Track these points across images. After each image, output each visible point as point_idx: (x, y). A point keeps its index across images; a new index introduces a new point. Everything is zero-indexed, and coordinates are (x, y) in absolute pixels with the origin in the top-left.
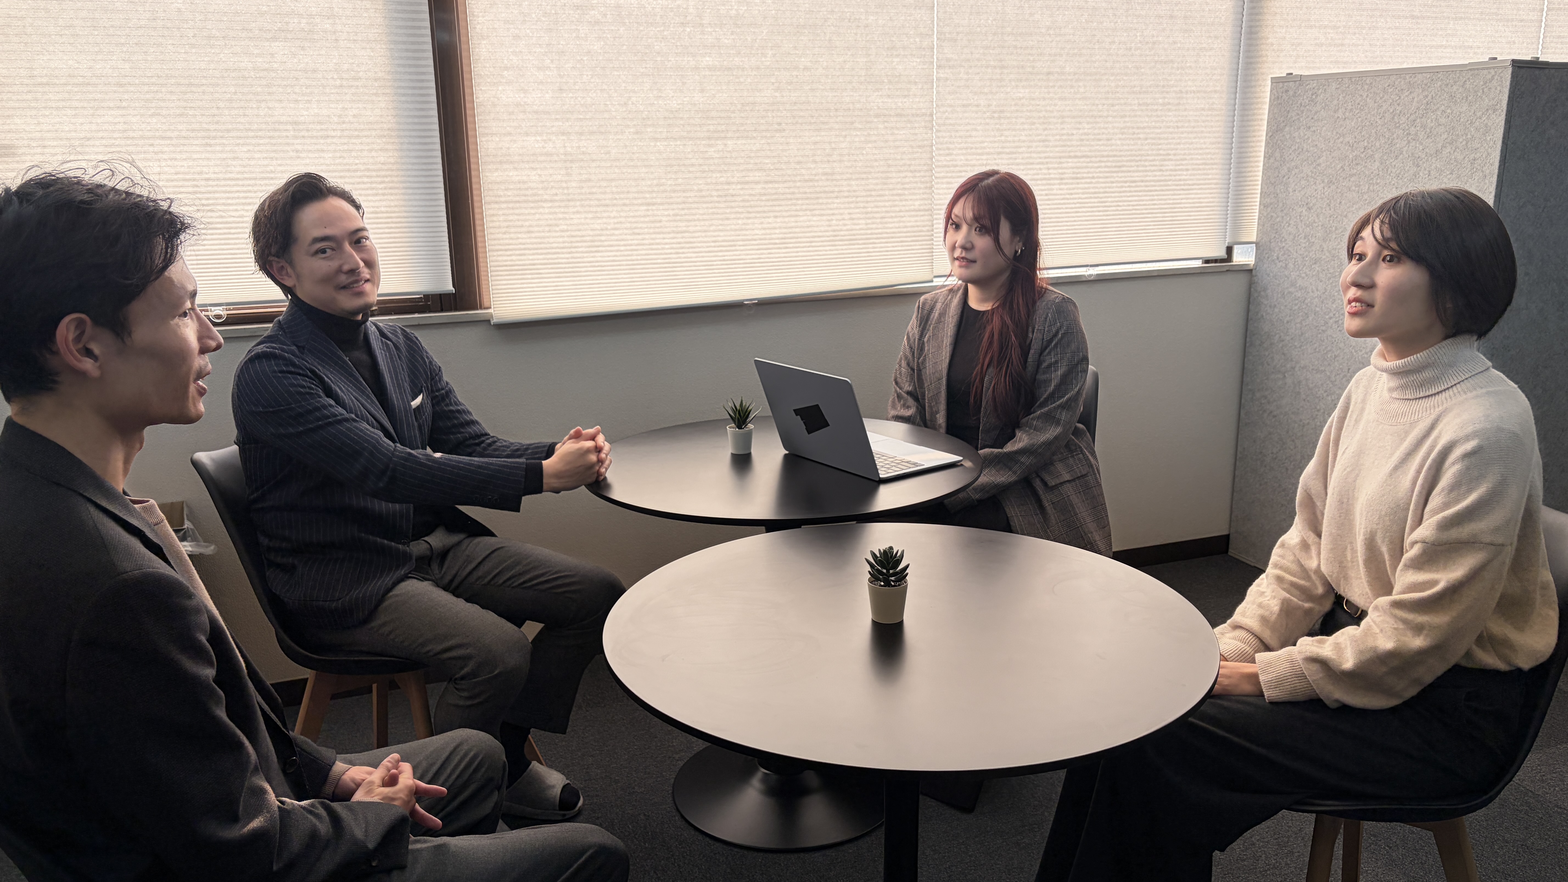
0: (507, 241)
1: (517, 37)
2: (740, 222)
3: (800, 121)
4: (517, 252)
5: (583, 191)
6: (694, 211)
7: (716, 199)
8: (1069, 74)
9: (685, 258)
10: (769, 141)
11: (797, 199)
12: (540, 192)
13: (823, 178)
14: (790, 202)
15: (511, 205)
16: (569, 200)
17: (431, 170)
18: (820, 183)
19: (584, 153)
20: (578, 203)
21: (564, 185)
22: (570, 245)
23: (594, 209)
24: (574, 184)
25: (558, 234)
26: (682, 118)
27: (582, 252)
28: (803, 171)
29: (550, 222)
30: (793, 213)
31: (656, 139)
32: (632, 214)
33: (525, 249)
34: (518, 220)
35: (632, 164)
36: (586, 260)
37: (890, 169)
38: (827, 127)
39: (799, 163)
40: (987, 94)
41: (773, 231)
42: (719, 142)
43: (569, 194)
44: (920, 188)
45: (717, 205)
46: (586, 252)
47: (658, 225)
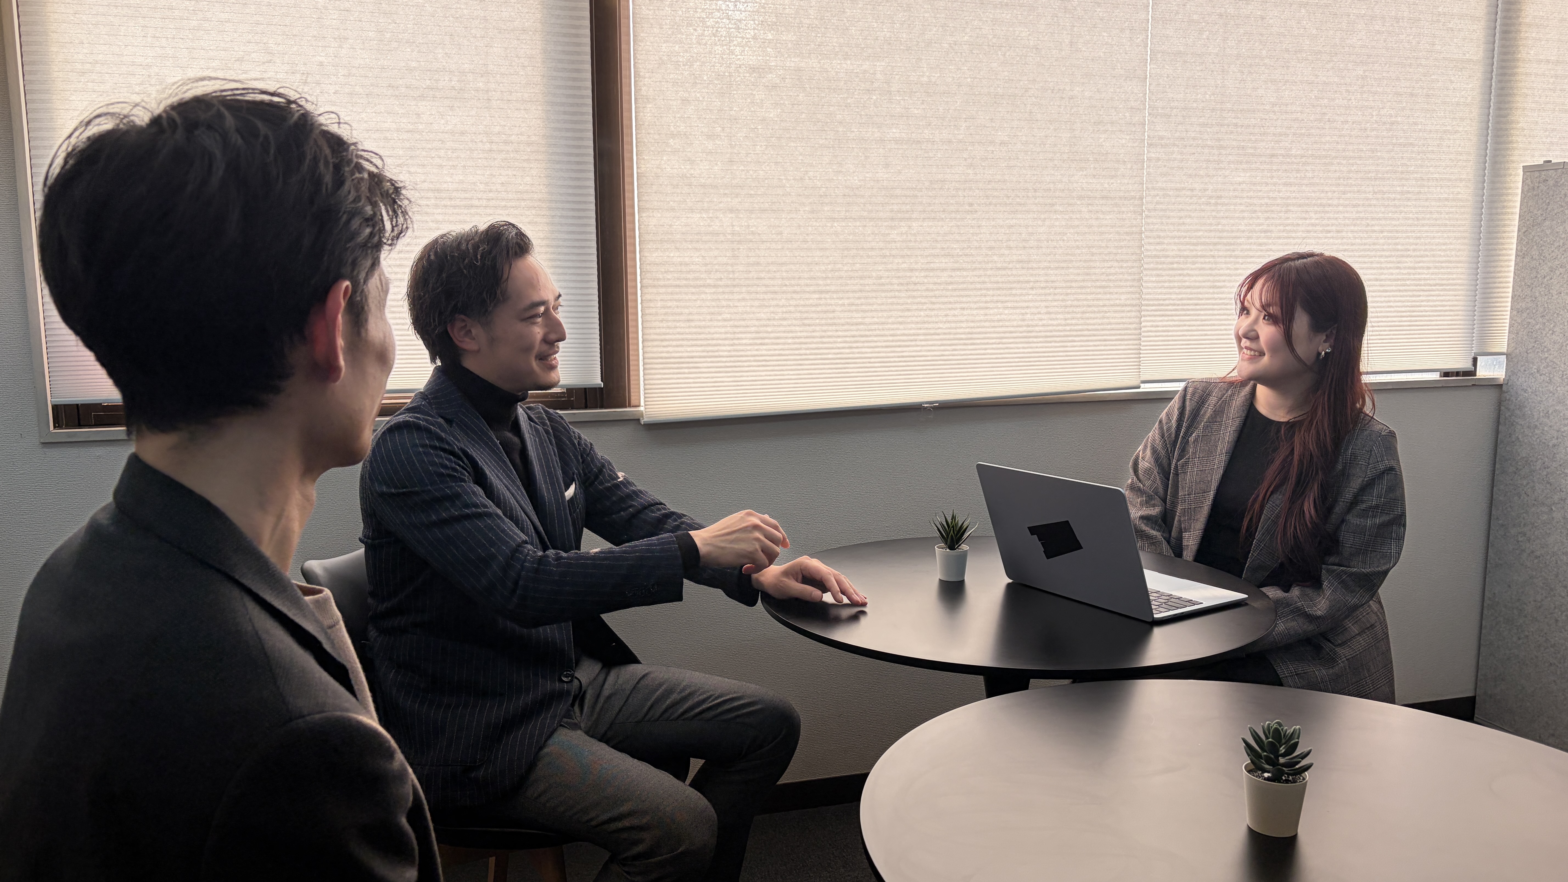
0: (664, 330)
1: (685, 101)
2: (922, 313)
3: (994, 201)
4: (674, 343)
5: (751, 275)
6: (870, 301)
7: (896, 287)
8: (1296, 156)
9: (858, 353)
10: (959, 223)
11: (987, 289)
12: (703, 276)
13: (1018, 266)
14: (979, 293)
15: (670, 290)
16: (734, 286)
17: (584, 247)
18: (1014, 272)
19: (753, 233)
20: (744, 289)
21: (730, 268)
22: (732, 336)
23: (761, 296)
24: (741, 268)
25: (720, 324)
26: (863, 196)
27: (746, 345)
28: (995, 258)
29: (712, 310)
30: (982, 305)
31: (833, 219)
32: (802, 303)
33: (683, 340)
35: (805, 246)
36: (749, 353)
37: (1093, 258)
38: (1024, 209)
39: (991, 248)
40: (1202, 177)
41: (958, 325)
42: (902, 224)
43: (734, 279)
44: (1127, 280)
45: (897, 294)
46: (751, 345)
47: (831, 315)
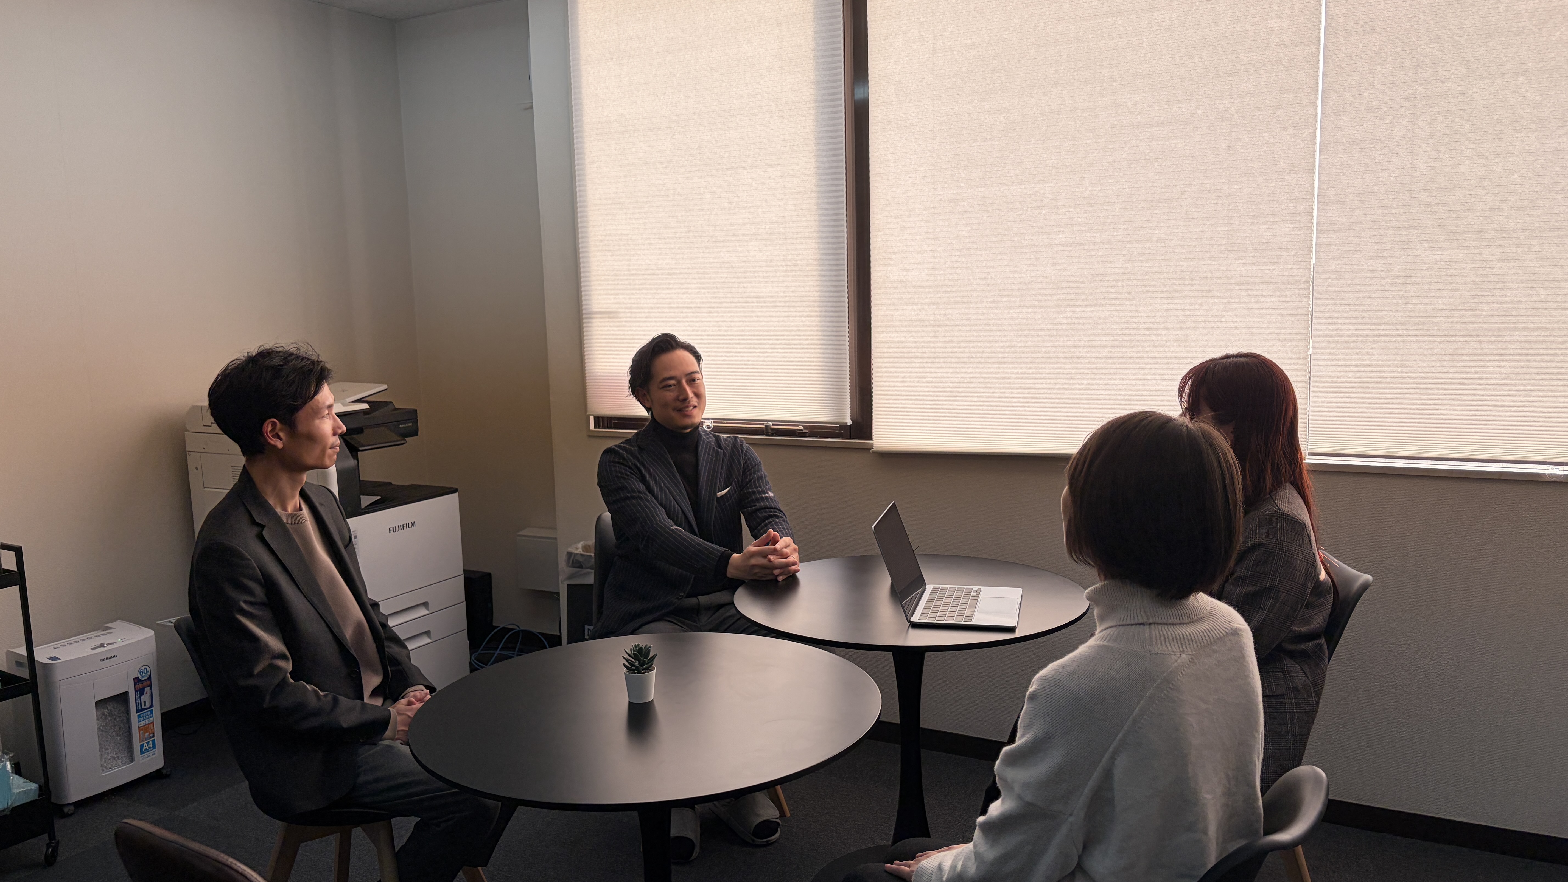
0: (887, 388)
1: (903, 228)
2: (1085, 382)
3: (1151, 289)
5: (947, 350)
6: (1040, 371)
7: (1062, 360)
9: (1030, 411)
10: (1118, 308)
11: (1145, 363)
12: (914, 350)
13: (1175, 344)
14: (1138, 366)
16: (934, 358)
18: (1172, 349)
19: (949, 320)
20: (942, 360)
21: (932, 345)
22: (934, 394)
23: (955, 365)
24: (940, 345)
25: (925, 384)
26: (1034, 289)
27: (943, 400)
28: (1154, 337)
29: (920, 375)
30: (1140, 377)
31: (1010, 308)
32: (985, 371)
33: (899, 395)
34: (896, 372)
35: (988, 328)
36: (945, 407)
37: (1254, 338)
38: (1181, 295)
39: (1148, 329)
41: (1118, 393)
42: (1068, 310)
43: (935, 353)
44: (1291, 358)
45: (1063, 365)
46: (946, 401)
47: (1008, 381)
